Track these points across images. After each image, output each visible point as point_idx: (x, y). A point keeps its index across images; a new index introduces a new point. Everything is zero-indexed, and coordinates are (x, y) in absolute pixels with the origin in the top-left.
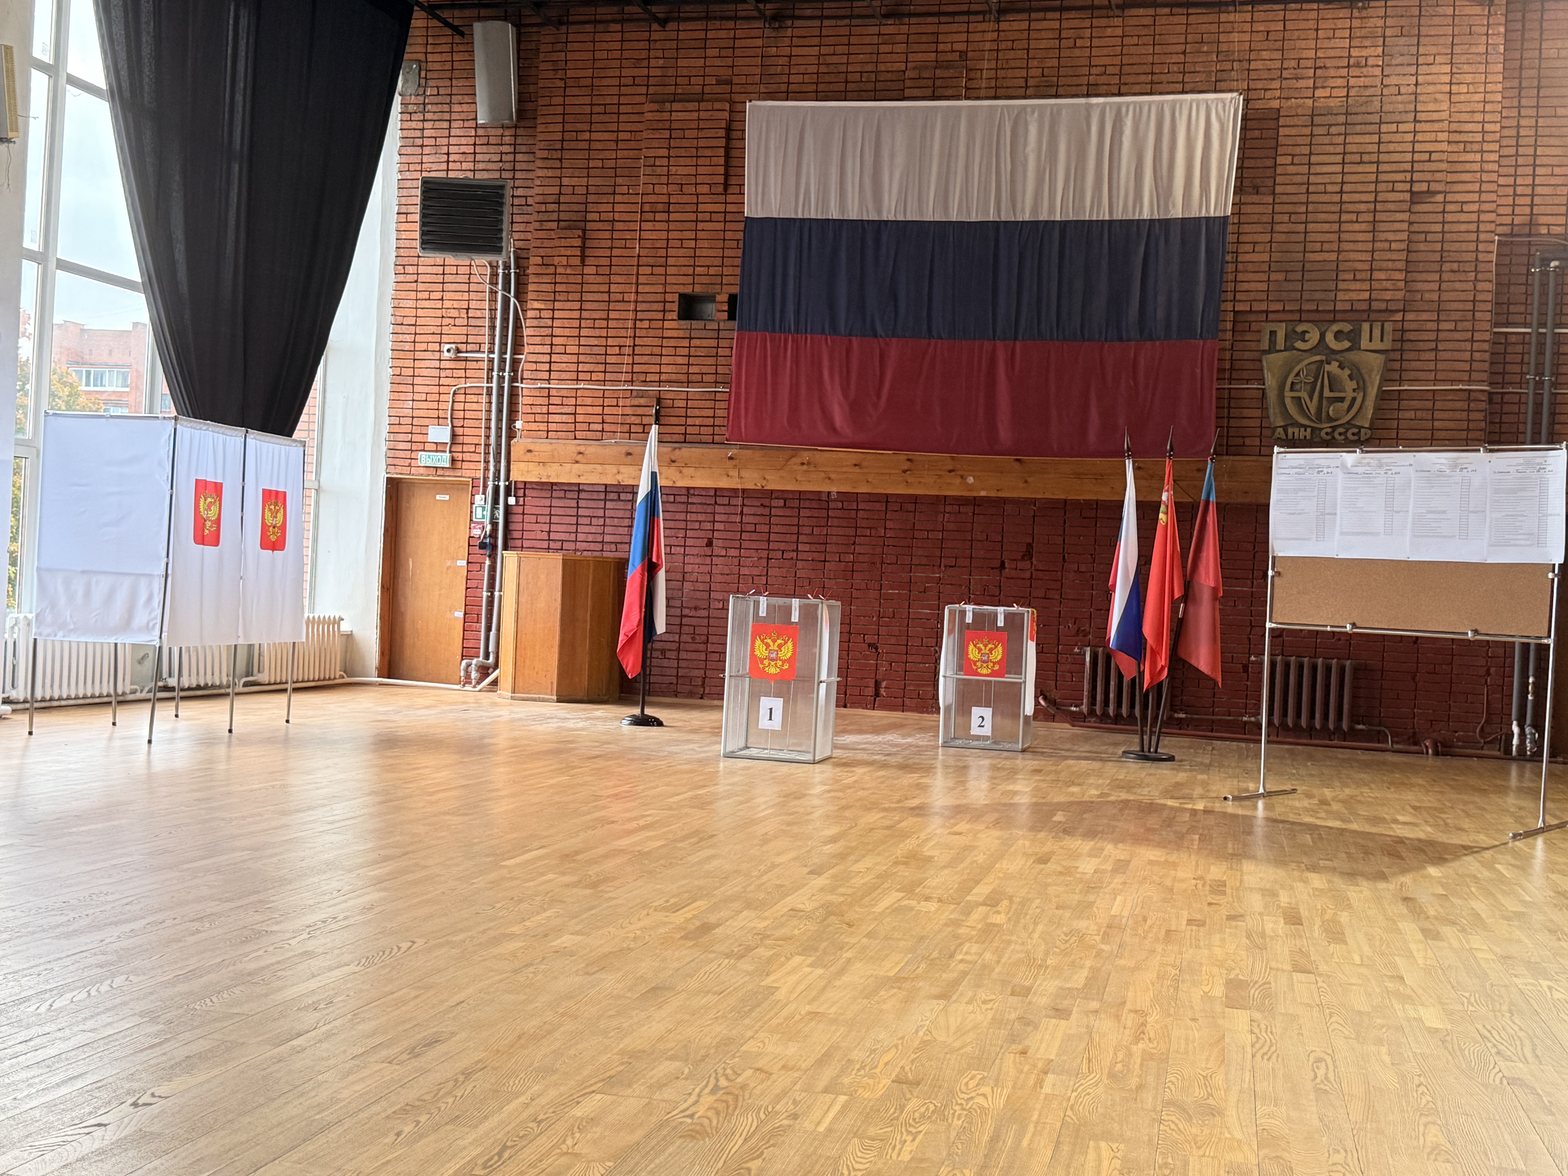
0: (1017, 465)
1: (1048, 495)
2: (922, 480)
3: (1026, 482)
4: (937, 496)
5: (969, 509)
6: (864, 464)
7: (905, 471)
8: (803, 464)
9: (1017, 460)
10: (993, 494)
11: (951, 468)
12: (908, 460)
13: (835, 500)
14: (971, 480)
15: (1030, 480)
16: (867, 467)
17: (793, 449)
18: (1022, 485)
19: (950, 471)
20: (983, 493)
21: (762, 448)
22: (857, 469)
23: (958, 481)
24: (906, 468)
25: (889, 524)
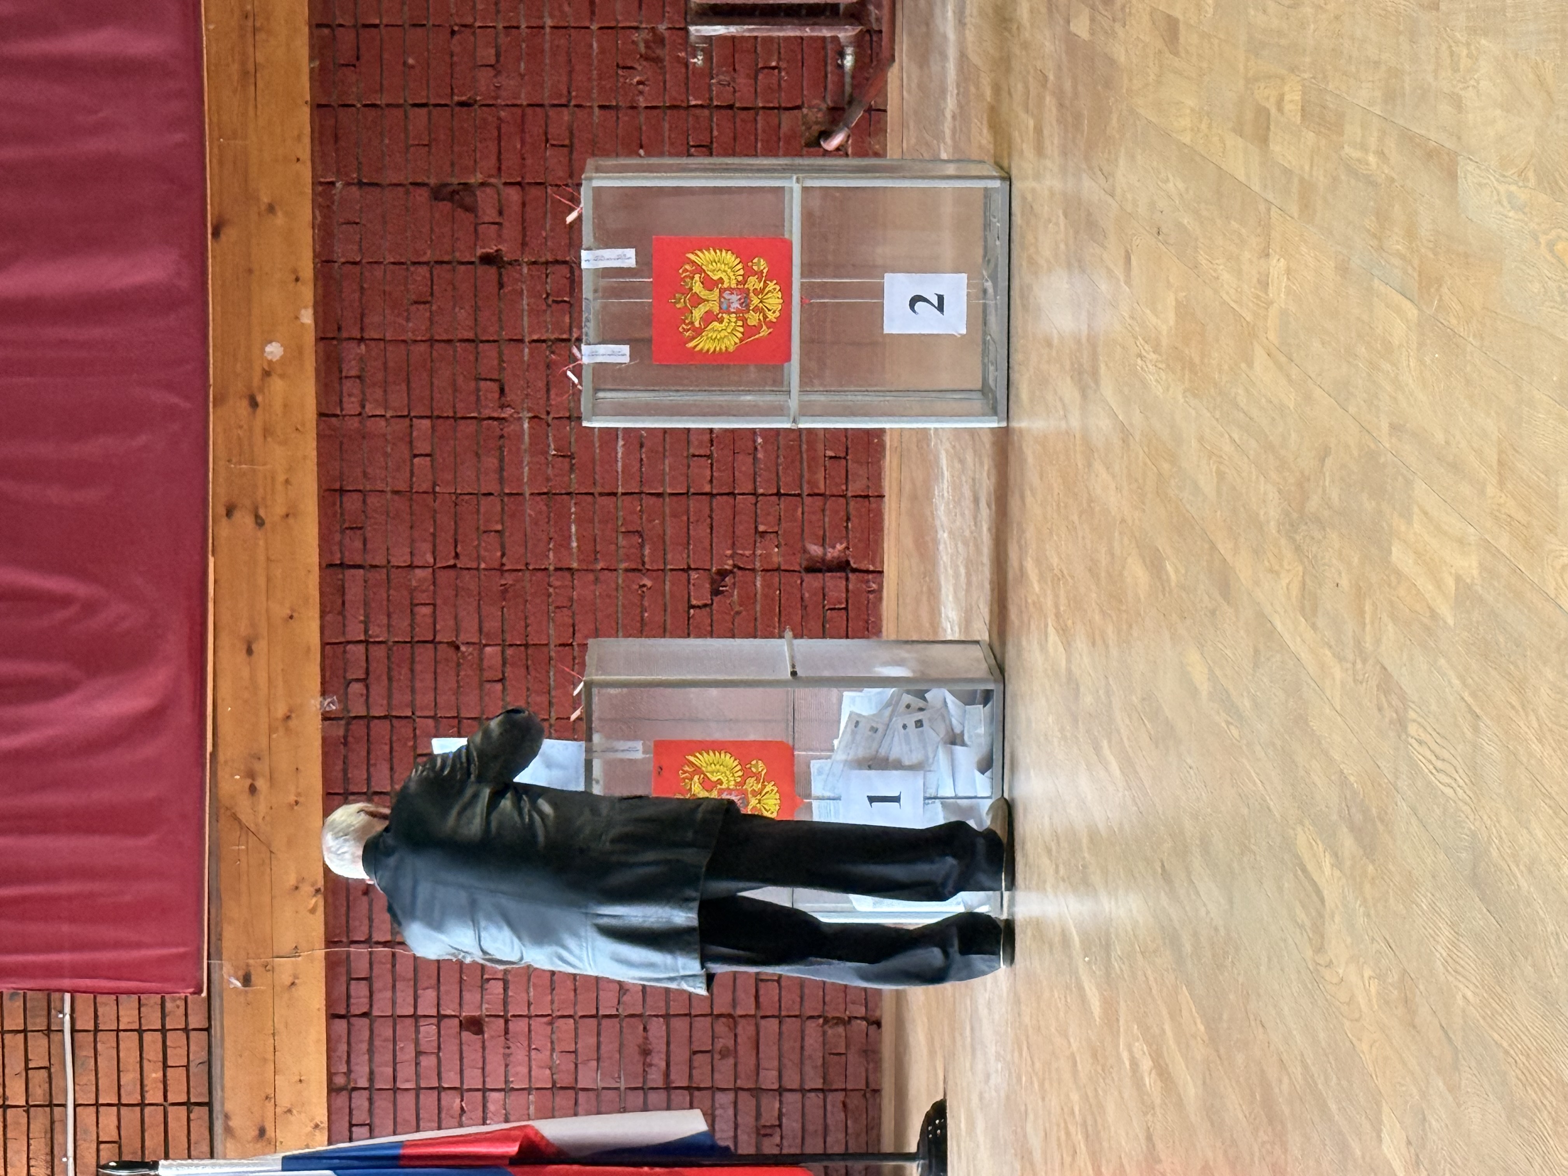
0: (230, 234)
1: (304, 150)
2: (281, 478)
3: (271, 209)
4: (320, 437)
5: (353, 353)
6: (243, 629)
7: (260, 522)
8: (253, 789)
9: (216, 234)
10: (307, 293)
11: (245, 403)
12: (229, 513)
13: (344, 699)
14: (274, 350)
15: (265, 200)
16: (253, 625)
17: (215, 817)
18: (280, 220)
19: (254, 404)
20: (307, 317)
21: (215, 896)
22: (260, 647)
23: (277, 385)
24: (249, 521)
25: (401, 558)
